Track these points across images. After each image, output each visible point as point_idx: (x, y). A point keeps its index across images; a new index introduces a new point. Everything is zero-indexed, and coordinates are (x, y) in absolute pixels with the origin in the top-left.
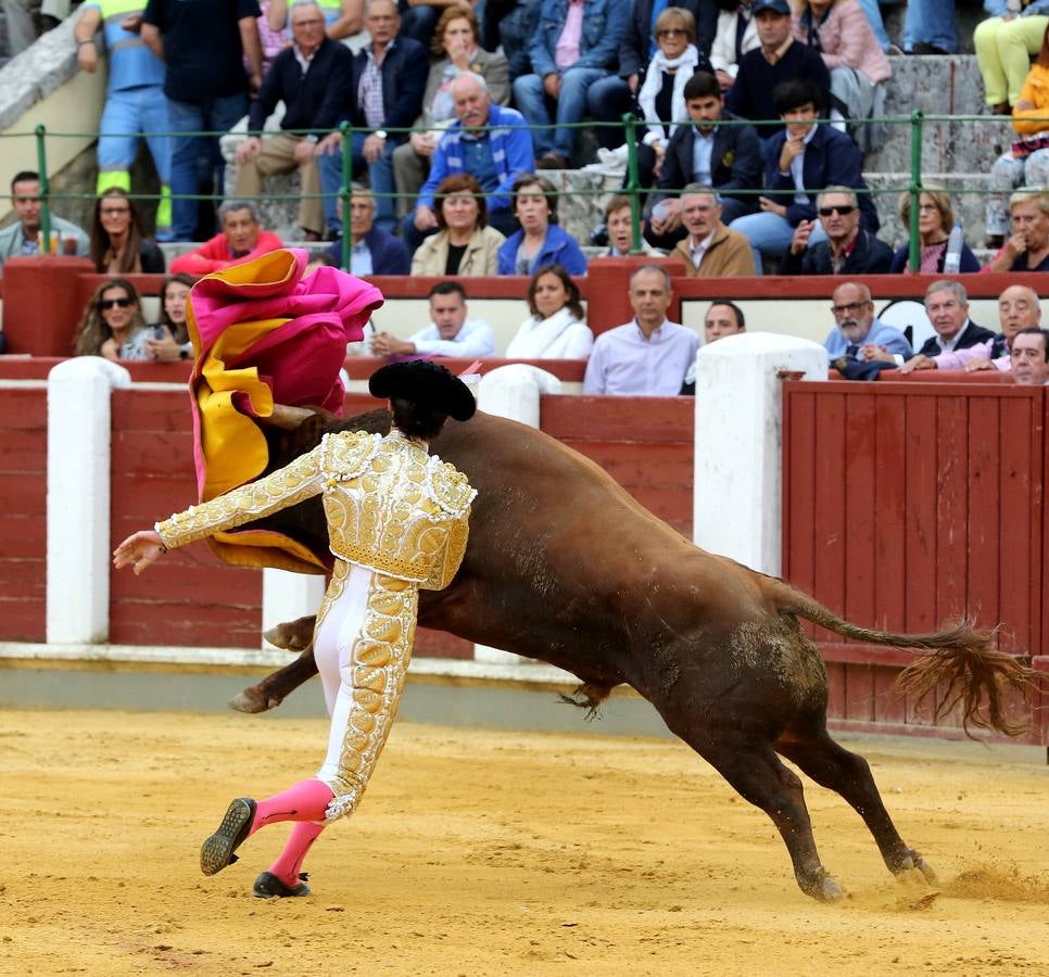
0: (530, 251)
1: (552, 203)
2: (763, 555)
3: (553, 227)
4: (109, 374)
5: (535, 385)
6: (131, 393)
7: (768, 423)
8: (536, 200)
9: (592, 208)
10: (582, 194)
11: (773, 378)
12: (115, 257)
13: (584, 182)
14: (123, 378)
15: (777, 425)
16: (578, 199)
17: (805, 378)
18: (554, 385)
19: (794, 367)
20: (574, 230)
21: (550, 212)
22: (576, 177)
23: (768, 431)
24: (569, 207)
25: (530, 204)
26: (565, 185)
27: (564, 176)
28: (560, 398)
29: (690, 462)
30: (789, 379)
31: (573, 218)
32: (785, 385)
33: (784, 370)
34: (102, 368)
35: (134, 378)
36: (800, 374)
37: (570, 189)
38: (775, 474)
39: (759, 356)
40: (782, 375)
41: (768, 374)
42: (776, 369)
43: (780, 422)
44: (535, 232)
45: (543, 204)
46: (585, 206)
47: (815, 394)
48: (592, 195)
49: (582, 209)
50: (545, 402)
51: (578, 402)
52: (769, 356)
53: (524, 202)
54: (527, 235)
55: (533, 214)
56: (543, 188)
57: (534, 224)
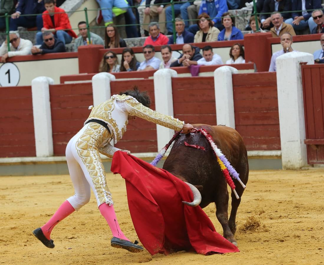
2: (299, 116)
3: (234, 27)
4: (109, 77)
5: (230, 71)
6: (116, 82)
7: (298, 78)
8: (228, 20)
9: (245, 20)
10: (242, 16)
11: (298, 65)
12: (112, 44)
13: (242, 13)
14: (113, 78)
15: (300, 78)
16: (241, 18)
17: (308, 64)
18: (235, 71)
19: (304, 61)
20: (240, 27)
21: (233, 23)
22: (240, 11)
23: (298, 80)
24: (238, 20)
25: (227, 21)
26: (237, 14)
27: (236, 12)
28: (237, 75)
29: (276, 90)
30: (303, 65)
31: (240, 23)
32: (302, 67)
33: (301, 62)
34: (107, 76)
35: (116, 78)
36: (306, 63)
37: (238, 15)
38: (301, 92)
39: (294, 59)
40: (301, 64)
41: (296, 63)
42: (299, 62)
43: (301, 77)
44: (229, 29)
45: (231, 21)
46: (243, 19)
47: (311, 68)
48: (245, 16)
49: (242, 20)
50: (234, 76)
51: (243, 75)
52: (296, 58)
53: (225, 20)
54: (226, 30)
55: (228, 23)
56: (230, 16)
57: (228, 26)
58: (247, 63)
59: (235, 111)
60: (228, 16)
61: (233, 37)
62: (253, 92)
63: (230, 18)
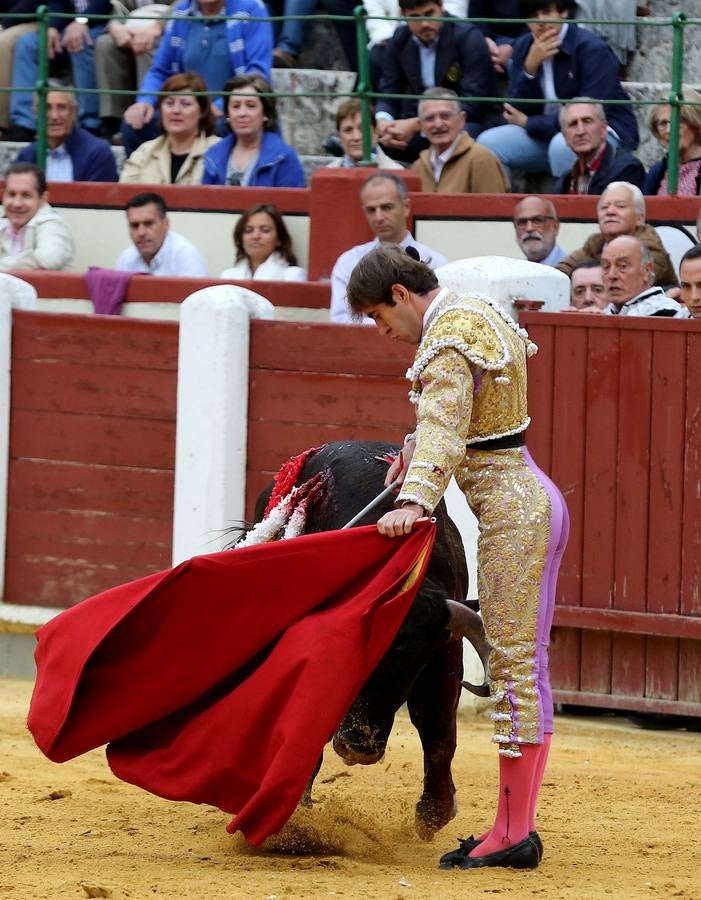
0: (244, 162)
1: (269, 106)
3: (270, 136)
5: (245, 307)
8: (250, 105)
9: (323, 112)
10: (312, 97)
11: (509, 307)
13: (315, 84)
16: (308, 102)
17: (544, 309)
18: (265, 309)
19: (532, 296)
21: (265, 119)
22: (307, 78)
24: (295, 111)
25: (243, 110)
26: (293, 86)
27: (293, 76)
28: (272, 324)
30: (526, 310)
31: (302, 123)
32: (521, 315)
33: (520, 299)
36: (539, 304)
37: (299, 90)
39: (493, 283)
40: (518, 305)
41: (503, 302)
42: (511, 297)
44: (248, 140)
45: (259, 108)
46: (315, 109)
47: (554, 326)
48: (323, 97)
49: (311, 113)
50: (256, 328)
51: (293, 328)
52: (503, 283)
53: (237, 106)
54: (240, 143)
55: (247, 119)
56: (259, 90)
57: (248, 130)
58: (315, 283)
59: (249, 467)
60: (249, 90)
61: (261, 173)
62: (327, 400)
63: (255, 99)
